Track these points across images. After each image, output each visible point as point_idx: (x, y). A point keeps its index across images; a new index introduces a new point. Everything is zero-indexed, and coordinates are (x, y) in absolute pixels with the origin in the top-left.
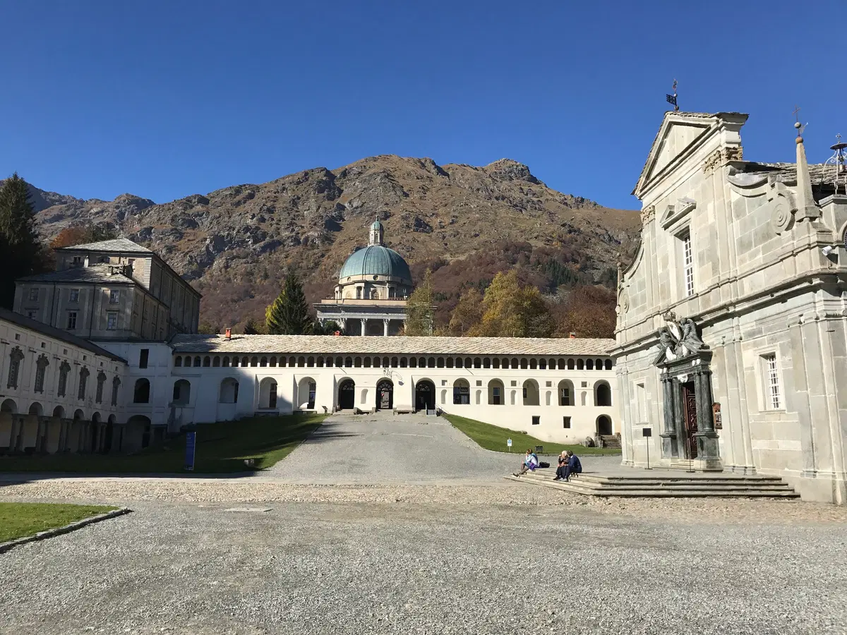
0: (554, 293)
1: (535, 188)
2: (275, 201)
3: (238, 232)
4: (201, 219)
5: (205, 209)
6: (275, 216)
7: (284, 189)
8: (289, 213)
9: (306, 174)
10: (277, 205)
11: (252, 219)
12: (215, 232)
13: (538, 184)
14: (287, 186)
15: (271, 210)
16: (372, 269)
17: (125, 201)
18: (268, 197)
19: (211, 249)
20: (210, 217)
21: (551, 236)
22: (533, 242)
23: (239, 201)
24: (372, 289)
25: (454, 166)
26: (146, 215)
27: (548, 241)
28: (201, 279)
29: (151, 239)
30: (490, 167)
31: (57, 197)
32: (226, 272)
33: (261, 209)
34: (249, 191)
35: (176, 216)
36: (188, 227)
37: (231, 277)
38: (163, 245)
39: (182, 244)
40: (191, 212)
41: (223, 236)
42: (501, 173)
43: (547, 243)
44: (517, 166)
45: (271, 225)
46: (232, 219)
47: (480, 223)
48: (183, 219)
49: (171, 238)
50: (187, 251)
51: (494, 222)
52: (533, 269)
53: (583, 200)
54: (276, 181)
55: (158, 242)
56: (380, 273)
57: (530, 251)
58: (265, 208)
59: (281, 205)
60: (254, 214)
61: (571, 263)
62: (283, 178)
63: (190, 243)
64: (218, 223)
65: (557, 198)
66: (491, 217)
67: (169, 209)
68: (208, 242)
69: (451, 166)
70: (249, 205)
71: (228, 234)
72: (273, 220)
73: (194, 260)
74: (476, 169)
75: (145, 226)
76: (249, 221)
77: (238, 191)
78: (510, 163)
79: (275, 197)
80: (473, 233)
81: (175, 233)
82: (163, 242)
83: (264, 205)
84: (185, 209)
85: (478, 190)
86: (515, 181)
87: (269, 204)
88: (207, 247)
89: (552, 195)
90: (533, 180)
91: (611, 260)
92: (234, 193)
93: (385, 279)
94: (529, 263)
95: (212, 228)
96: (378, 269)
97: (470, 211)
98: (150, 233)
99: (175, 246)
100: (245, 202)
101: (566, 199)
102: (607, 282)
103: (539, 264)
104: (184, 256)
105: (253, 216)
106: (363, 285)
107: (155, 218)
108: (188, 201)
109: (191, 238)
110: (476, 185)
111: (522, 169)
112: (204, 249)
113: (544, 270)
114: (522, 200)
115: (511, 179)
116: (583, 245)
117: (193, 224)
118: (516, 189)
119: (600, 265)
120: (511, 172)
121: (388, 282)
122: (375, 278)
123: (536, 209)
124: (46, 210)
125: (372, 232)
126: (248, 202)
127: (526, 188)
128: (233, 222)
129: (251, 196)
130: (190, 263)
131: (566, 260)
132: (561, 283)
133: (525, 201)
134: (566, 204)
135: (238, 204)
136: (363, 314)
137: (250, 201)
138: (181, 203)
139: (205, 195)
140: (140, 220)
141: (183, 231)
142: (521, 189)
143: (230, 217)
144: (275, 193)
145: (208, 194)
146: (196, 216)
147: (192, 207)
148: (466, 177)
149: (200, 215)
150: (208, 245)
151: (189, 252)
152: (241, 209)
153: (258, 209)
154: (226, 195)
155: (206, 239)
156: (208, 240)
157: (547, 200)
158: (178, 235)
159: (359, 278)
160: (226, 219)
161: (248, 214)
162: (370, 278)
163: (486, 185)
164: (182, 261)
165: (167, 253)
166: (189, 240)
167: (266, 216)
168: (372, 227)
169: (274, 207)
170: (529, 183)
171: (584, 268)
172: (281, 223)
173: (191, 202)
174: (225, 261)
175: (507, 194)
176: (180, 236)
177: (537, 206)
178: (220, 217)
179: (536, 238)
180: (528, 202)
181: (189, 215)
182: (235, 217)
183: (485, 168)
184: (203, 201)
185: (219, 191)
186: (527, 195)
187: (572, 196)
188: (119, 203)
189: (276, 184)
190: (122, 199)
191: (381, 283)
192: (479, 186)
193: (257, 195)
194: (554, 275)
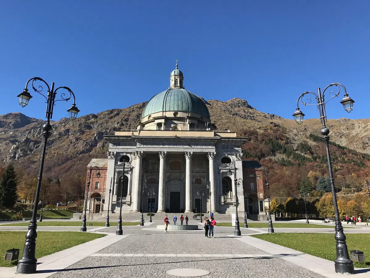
0: (275, 156)
1: (251, 110)
2: (129, 116)
3: (110, 130)
4: (93, 125)
5: (95, 120)
6: (129, 123)
7: (133, 111)
8: (135, 121)
9: (144, 104)
10: (130, 118)
11: (117, 124)
12: (99, 131)
13: (252, 109)
14: (134, 109)
15: (126, 120)
16: (172, 106)
17: (64, 120)
18: (126, 114)
19: (97, 138)
20: (98, 124)
21: (266, 128)
22: (258, 130)
23: (112, 116)
24: (172, 125)
25: (213, 101)
26: (68, 123)
27: (266, 130)
28: (91, 153)
29: (69, 135)
30: (229, 101)
31: (35, 120)
32: (103, 149)
33: (122, 120)
34: (117, 112)
35: (81, 124)
36: (87, 129)
37: (105, 151)
38: (74, 137)
39: (84, 137)
40: (88, 122)
41: (103, 132)
42: (234, 104)
43: (265, 131)
44: (242, 101)
45: (126, 127)
46: (108, 125)
47: (227, 124)
48: (85, 125)
49: (79, 134)
50: (85, 140)
51: (234, 124)
52: (260, 144)
53: (274, 116)
54: (130, 107)
55: (72, 136)
56: (180, 109)
57: (258, 135)
58: (124, 119)
59: (132, 118)
60: (118, 122)
61: (280, 140)
62: (133, 106)
63: (87, 136)
64: (102, 127)
65: (262, 115)
66: (233, 121)
67: (78, 121)
68: (95, 135)
69: (211, 101)
70: (116, 118)
71: (105, 131)
72: (127, 124)
73: (88, 144)
74: (223, 102)
75: (66, 129)
76: (116, 126)
77: (112, 112)
78: (238, 100)
79: (129, 114)
80: (224, 129)
81: (81, 131)
82: (75, 135)
83: (123, 118)
84: (86, 120)
85: (225, 111)
86: (241, 108)
87: (126, 118)
88: (95, 138)
89: (259, 114)
90: (250, 107)
91: (299, 140)
92: (110, 113)
93: (185, 115)
94: (258, 140)
95: (98, 129)
96: (178, 106)
97: (222, 119)
98: (69, 132)
99: (80, 138)
100: (114, 117)
101: (266, 115)
102: (301, 150)
103: (264, 140)
104: (84, 142)
105: (118, 123)
106: (163, 121)
107: (72, 125)
108: (88, 117)
109: (88, 134)
110: (223, 108)
111: (244, 102)
112: (93, 138)
113: (266, 143)
114: (245, 116)
115: (239, 107)
116: (283, 132)
117: (89, 127)
118: (241, 111)
119: (294, 142)
120: (239, 103)
121: (188, 117)
122: (176, 114)
123: (252, 119)
124: (29, 125)
125: (173, 78)
126: (116, 117)
127: (246, 111)
128: (108, 126)
129: (118, 114)
130: (86, 145)
131: (277, 139)
132: (277, 150)
133: (247, 116)
134: (266, 117)
135: (111, 118)
136: (161, 146)
137: (117, 116)
138: (84, 118)
139: (96, 114)
140: (64, 126)
141: (84, 131)
142: (244, 111)
143: (107, 124)
144: (129, 112)
145: (98, 114)
146: (91, 124)
147: (89, 119)
148: (218, 105)
149: (93, 123)
150: (95, 136)
151: (86, 140)
152: (112, 120)
153: (120, 119)
154: (106, 114)
155: (94, 134)
156: (95, 134)
157: (257, 116)
158: (82, 132)
159: (160, 115)
160: (105, 125)
161: (115, 122)
162: (170, 115)
163: (228, 109)
164: (83, 144)
165: (76, 141)
166: (87, 135)
167: (124, 123)
168: (173, 73)
169: (128, 119)
170: (248, 108)
171: (287, 143)
172: (131, 126)
173: (89, 117)
174: (102, 144)
175: (238, 113)
176: (83, 133)
177: (253, 118)
178: (102, 124)
179: (259, 128)
180: (248, 116)
181: (88, 123)
182: (110, 124)
183: (227, 102)
184: (95, 116)
185: (103, 112)
186: (247, 113)
187: (268, 114)
188: (61, 121)
189: (130, 109)
190: (63, 119)
191: (182, 119)
192: (225, 109)
193: (121, 114)
194: (272, 146)
